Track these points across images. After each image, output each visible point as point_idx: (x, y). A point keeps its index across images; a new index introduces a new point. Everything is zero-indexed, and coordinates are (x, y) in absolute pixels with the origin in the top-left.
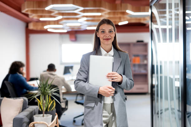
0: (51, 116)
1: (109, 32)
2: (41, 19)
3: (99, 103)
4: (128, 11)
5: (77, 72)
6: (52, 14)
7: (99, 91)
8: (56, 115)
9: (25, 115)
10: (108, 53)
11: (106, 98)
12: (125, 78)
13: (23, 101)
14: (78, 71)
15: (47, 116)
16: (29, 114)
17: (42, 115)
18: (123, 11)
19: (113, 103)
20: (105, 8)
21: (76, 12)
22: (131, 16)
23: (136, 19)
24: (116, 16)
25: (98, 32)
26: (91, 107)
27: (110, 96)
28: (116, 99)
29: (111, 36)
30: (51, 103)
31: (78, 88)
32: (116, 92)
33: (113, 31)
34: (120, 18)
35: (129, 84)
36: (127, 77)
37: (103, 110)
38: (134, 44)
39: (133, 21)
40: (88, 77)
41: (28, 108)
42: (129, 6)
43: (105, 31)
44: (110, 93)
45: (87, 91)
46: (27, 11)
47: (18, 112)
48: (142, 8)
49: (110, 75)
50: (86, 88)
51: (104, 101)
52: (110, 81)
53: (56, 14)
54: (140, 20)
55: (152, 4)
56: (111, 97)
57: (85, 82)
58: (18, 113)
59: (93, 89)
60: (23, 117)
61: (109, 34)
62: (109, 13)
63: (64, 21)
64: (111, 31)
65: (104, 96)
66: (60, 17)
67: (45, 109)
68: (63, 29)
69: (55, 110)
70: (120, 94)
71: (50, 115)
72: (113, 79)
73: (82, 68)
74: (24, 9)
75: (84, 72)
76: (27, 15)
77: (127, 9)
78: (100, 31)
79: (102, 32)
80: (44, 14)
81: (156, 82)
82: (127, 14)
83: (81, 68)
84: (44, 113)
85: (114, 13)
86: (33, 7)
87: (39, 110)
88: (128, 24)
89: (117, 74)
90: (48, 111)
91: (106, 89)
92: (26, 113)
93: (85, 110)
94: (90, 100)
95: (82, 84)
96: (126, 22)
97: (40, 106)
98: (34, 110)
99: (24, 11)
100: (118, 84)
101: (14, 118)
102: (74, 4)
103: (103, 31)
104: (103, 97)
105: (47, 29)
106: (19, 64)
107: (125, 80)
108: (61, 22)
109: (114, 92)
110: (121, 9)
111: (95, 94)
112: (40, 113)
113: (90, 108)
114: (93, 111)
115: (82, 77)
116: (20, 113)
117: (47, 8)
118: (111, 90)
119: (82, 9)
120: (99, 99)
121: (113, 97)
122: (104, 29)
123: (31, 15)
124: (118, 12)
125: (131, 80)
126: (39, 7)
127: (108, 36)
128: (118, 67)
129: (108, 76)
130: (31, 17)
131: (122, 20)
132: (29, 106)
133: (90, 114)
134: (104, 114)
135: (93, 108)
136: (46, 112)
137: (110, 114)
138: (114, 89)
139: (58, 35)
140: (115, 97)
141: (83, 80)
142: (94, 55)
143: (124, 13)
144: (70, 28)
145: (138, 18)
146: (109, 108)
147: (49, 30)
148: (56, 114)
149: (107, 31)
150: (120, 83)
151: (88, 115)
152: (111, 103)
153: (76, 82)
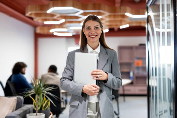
0: (45, 115)
1: (95, 28)
2: (46, 23)
3: (84, 102)
4: (127, 14)
5: (63, 71)
6: (55, 17)
7: (83, 89)
8: (50, 114)
9: (18, 113)
10: (94, 50)
11: (91, 97)
12: (111, 77)
13: (16, 100)
14: (64, 69)
15: (41, 115)
16: (22, 113)
17: (35, 114)
18: (122, 14)
19: (98, 103)
20: (105, 10)
21: (77, 15)
22: (131, 19)
23: (137, 22)
24: (116, 19)
25: (84, 29)
26: (75, 106)
27: (94, 95)
28: (101, 98)
29: (97, 33)
30: (46, 102)
31: (63, 86)
32: (101, 91)
33: (99, 27)
34: (121, 21)
35: (115, 83)
36: (113, 75)
37: (87, 110)
38: (137, 48)
39: (134, 25)
40: (73, 75)
41: (24, 107)
42: (128, 8)
43: (90, 27)
44: (94, 92)
45: (71, 89)
46: (31, 14)
47: (11, 110)
48: (141, 11)
49: (94, 73)
50: (71, 86)
51: (89, 100)
52: (94, 79)
53: (58, 17)
54: (140, 23)
55: (149, 5)
56: (96, 96)
57: (71, 80)
58: (11, 112)
59: (77, 87)
60: (15, 116)
61: (95, 31)
62: (110, 16)
63: (68, 24)
64: (96, 28)
65: (89, 95)
66: (63, 21)
67: (39, 108)
68: (67, 32)
69: (49, 109)
70: (107, 93)
71: (43, 114)
72: (97, 77)
73: (68, 66)
74: (28, 12)
75: (70, 70)
76: (32, 19)
77: (126, 12)
78: (86, 28)
79: (87, 28)
80: (47, 18)
81: (154, 84)
82: (127, 17)
83: (66, 66)
84: (37, 112)
85: (115, 16)
86: (36, 11)
87: (34, 109)
88: (129, 27)
89: (102, 72)
90: (43, 110)
91: (90, 88)
92: (19, 111)
93: (70, 109)
94: (75, 99)
95: (67, 82)
96: (127, 26)
97: (35, 105)
98: (29, 109)
99: (27, 15)
100: (103, 83)
101: (6, 116)
102: (73, 6)
103: (89, 28)
104: (87, 96)
105: (53, 33)
106: (22, 65)
107: (111, 78)
108: (64, 26)
109: (99, 91)
110: (120, 12)
111: (79, 93)
112: (34, 111)
113: (74, 108)
114: (77, 110)
115: (67, 75)
116: (13, 111)
117: (49, 12)
118: (95, 89)
119: (82, 11)
120: (83, 98)
121: (98, 96)
122: (89, 25)
123: (35, 19)
124: (118, 15)
125: (119, 78)
126: (41, 10)
127: (94, 32)
128: (104, 65)
129: (92, 74)
130: (35, 20)
131: (123, 23)
132: (24, 105)
133: (74, 114)
134: (88, 114)
135: (77, 107)
136: (40, 111)
137: (94, 114)
138: (99, 87)
139: (64, 39)
140: (100, 96)
141: (68, 78)
142: (80, 52)
143: (124, 16)
144: (74, 32)
145: (139, 21)
146: (94, 107)
147: (55, 34)
148: (51, 112)
149: (93, 28)
150: (105, 81)
151: (72, 115)
152: (97, 102)
153: (61, 80)
